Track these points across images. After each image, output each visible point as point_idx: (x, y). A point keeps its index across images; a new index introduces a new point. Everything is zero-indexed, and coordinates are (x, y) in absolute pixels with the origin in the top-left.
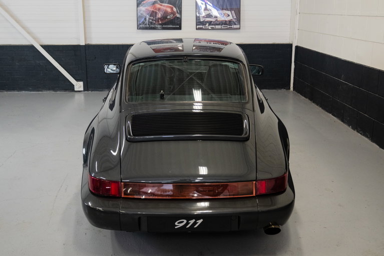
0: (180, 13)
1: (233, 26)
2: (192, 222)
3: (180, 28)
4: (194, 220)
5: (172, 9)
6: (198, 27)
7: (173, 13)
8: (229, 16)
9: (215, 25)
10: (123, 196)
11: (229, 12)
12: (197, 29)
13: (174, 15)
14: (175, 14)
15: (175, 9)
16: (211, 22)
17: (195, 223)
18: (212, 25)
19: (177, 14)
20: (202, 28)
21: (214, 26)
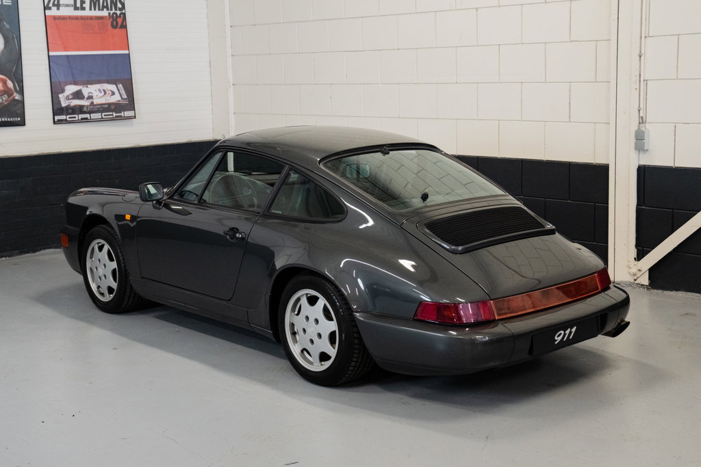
0: (21, 92)
1: (122, 114)
2: (568, 332)
3: (22, 123)
4: (569, 329)
5: (5, 83)
6: (57, 118)
7: (7, 92)
8: (113, 93)
9: (90, 113)
10: (497, 318)
11: (113, 87)
12: (54, 122)
13: (9, 97)
14: (12, 94)
15: (10, 84)
16: (84, 106)
17: (571, 332)
18: (85, 113)
19: (15, 94)
20: (66, 120)
21: (87, 116)
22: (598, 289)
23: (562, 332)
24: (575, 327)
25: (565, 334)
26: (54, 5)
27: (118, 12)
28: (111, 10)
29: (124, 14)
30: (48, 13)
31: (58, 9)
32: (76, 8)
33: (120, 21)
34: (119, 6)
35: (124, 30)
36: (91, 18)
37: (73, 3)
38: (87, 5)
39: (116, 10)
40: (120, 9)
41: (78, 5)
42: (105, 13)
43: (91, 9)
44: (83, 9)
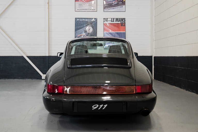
2: (101, 106)
10: (65, 93)
17: (103, 107)
22: (134, 92)
23: (98, 106)
24: (107, 105)
25: (99, 107)
26: (106, 21)
27: (123, 22)
28: (121, 21)
29: (125, 23)
30: (104, 23)
31: (107, 22)
32: (112, 21)
33: (123, 24)
34: (124, 20)
35: (124, 27)
36: (116, 24)
37: (111, 20)
38: (115, 21)
39: (123, 21)
40: (124, 21)
41: (112, 20)
42: (120, 22)
43: (116, 21)
44: (114, 21)
